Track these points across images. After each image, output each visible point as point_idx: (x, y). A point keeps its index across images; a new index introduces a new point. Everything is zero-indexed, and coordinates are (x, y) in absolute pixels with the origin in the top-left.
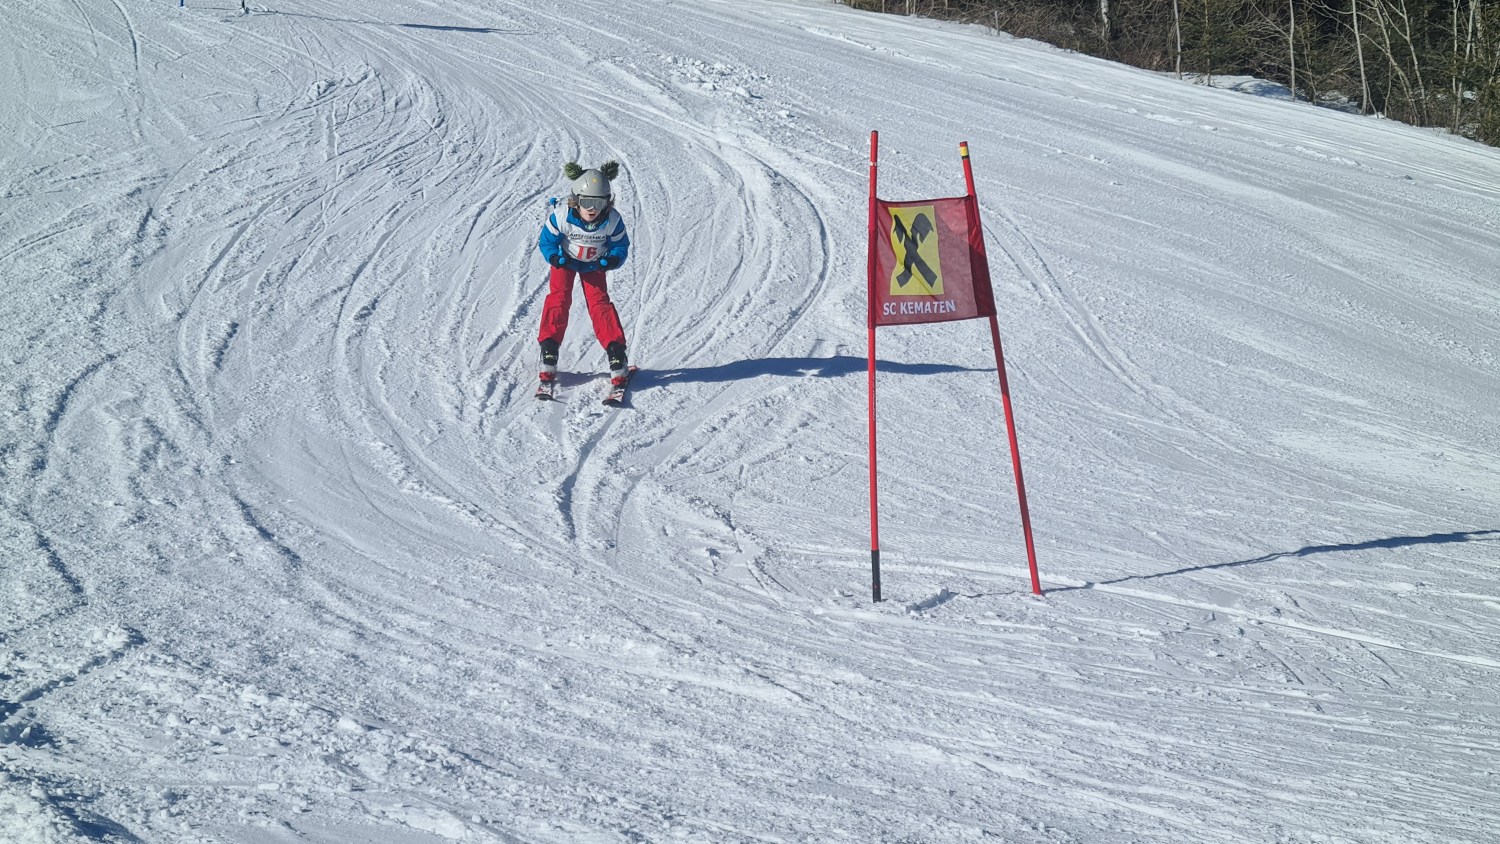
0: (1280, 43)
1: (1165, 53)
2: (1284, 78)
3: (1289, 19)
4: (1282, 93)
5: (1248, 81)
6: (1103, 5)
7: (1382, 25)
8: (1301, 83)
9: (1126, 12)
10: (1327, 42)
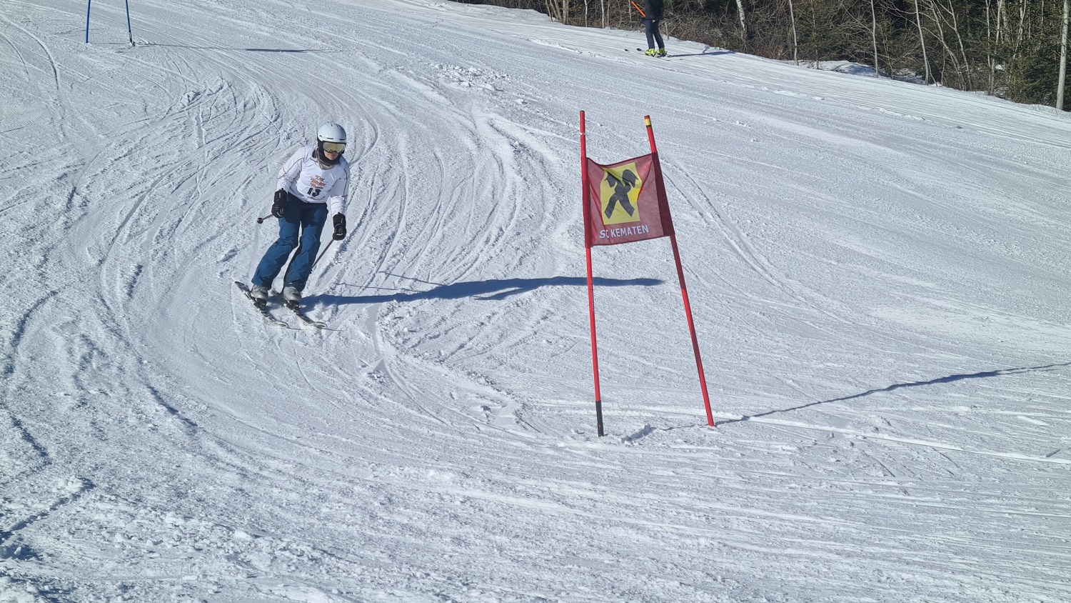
0: (866, 36)
1: (786, 47)
2: (870, 61)
3: (872, 19)
4: (868, 72)
5: (845, 64)
6: (741, 15)
7: (937, 21)
8: (882, 64)
9: (757, 20)
10: (899, 34)
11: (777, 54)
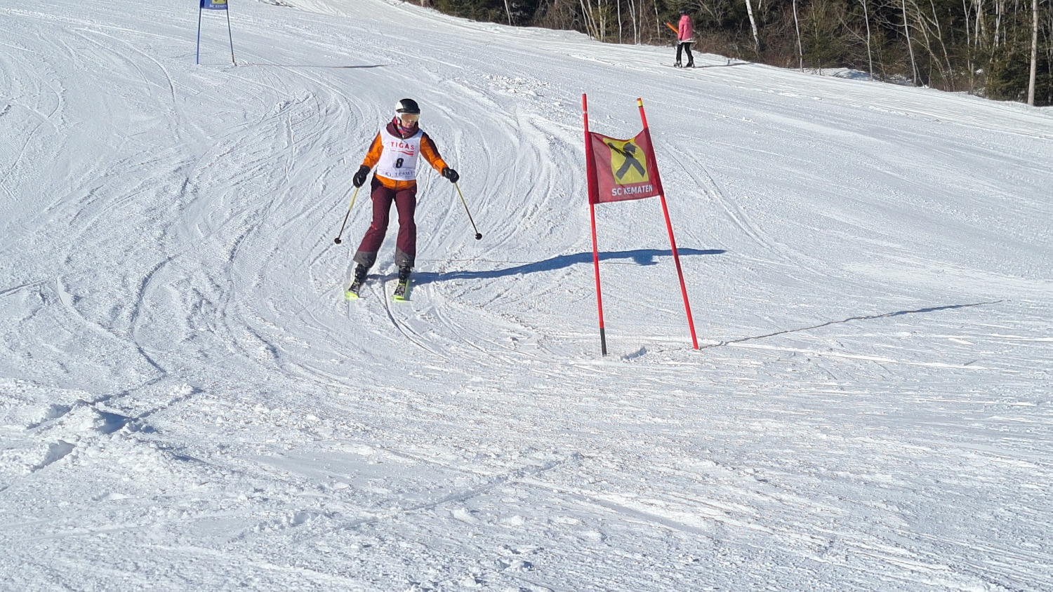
0: (862, 47)
1: (793, 57)
2: (866, 68)
3: (867, 32)
4: (863, 77)
5: (844, 71)
6: (754, 30)
7: (924, 31)
8: (876, 70)
9: (768, 34)
10: (891, 44)
11: (785, 63)
